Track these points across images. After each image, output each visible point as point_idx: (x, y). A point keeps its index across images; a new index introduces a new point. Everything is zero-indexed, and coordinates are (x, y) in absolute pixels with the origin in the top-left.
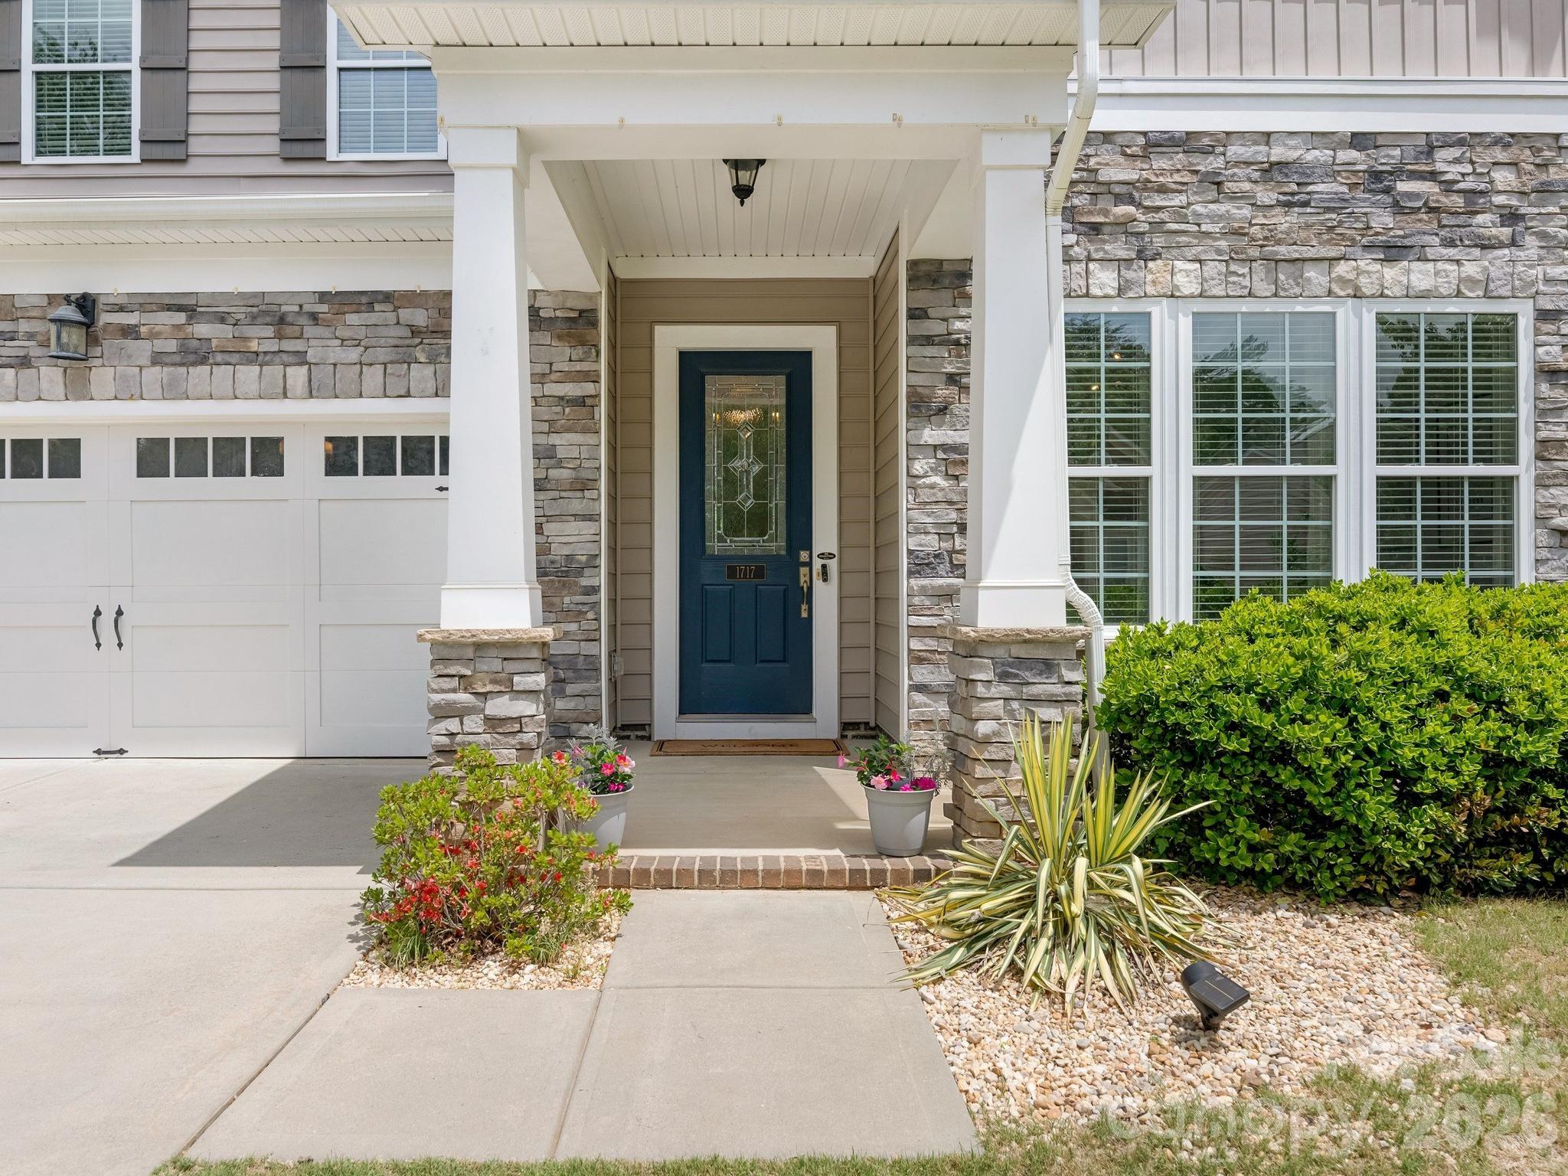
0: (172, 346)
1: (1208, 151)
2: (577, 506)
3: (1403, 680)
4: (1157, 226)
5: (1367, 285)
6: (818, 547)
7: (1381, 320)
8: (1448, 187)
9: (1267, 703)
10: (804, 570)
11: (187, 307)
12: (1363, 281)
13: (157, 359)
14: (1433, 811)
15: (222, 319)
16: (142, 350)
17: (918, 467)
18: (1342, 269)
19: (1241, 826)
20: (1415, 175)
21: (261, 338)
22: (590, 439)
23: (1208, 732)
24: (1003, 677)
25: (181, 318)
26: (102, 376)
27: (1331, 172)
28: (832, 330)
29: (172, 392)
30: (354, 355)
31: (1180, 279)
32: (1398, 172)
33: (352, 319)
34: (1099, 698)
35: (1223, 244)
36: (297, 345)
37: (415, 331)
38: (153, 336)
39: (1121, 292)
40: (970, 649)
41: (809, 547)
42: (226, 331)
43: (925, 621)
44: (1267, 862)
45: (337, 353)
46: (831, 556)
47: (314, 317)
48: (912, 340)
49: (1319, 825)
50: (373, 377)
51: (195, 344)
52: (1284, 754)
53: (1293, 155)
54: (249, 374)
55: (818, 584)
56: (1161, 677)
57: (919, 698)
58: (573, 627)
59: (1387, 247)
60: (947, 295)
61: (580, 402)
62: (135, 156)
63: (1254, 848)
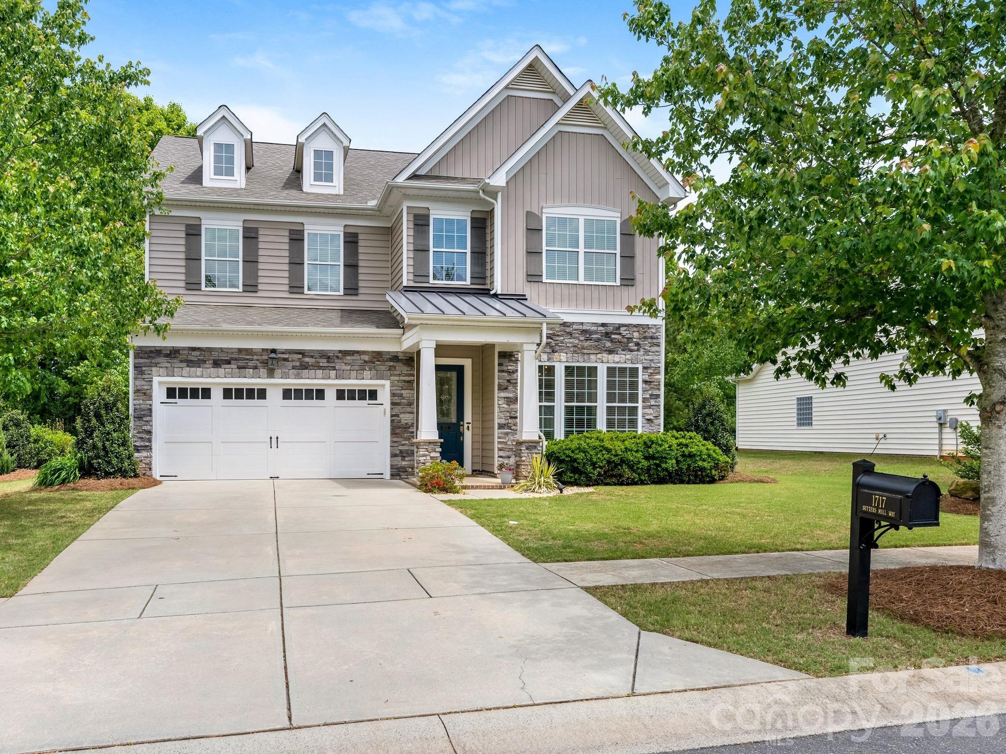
0: (298, 364)
1: (569, 326)
2: (409, 410)
3: (595, 448)
4: (557, 345)
5: (605, 360)
6: (466, 420)
7: (608, 368)
8: (623, 337)
9: (573, 452)
10: (461, 427)
11: (302, 353)
12: (604, 359)
13: (294, 368)
14: (598, 469)
15: (312, 357)
16: (290, 364)
17: (500, 403)
18: (599, 356)
19: (569, 474)
20: (616, 334)
21: (323, 362)
22: (412, 392)
23: (564, 457)
24: (527, 449)
25: (300, 356)
26: (278, 372)
27: (596, 332)
28: (470, 360)
29: (298, 376)
30: (348, 367)
31: (562, 357)
32: (612, 333)
33: (348, 358)
34: (544, 453)
35: (572, 349)
36: (333, 365)
37: (365, 362)
38: (292, 361)
39: (548, 360)
40: (520, 443)
41: (463, 421)
42: (313, 360)
43: (502, 440)
44: (572, 480)
45: (344, 367)
46: (470, 423)
47: (338, 357)
48: (499, 371)
49: (581, 473)
50: (354, 374)
51: (304, 363)
52: (575, 460)
53: (588, 328)
54: (319, 372)
55: (466, 431)
56: (555, 448)
57: (500, 459)
58: (407, 442)
59: (609, 351)
60: (507, 360)
61: (409, 382)
62: (241, 290)
63: (571, 477)
